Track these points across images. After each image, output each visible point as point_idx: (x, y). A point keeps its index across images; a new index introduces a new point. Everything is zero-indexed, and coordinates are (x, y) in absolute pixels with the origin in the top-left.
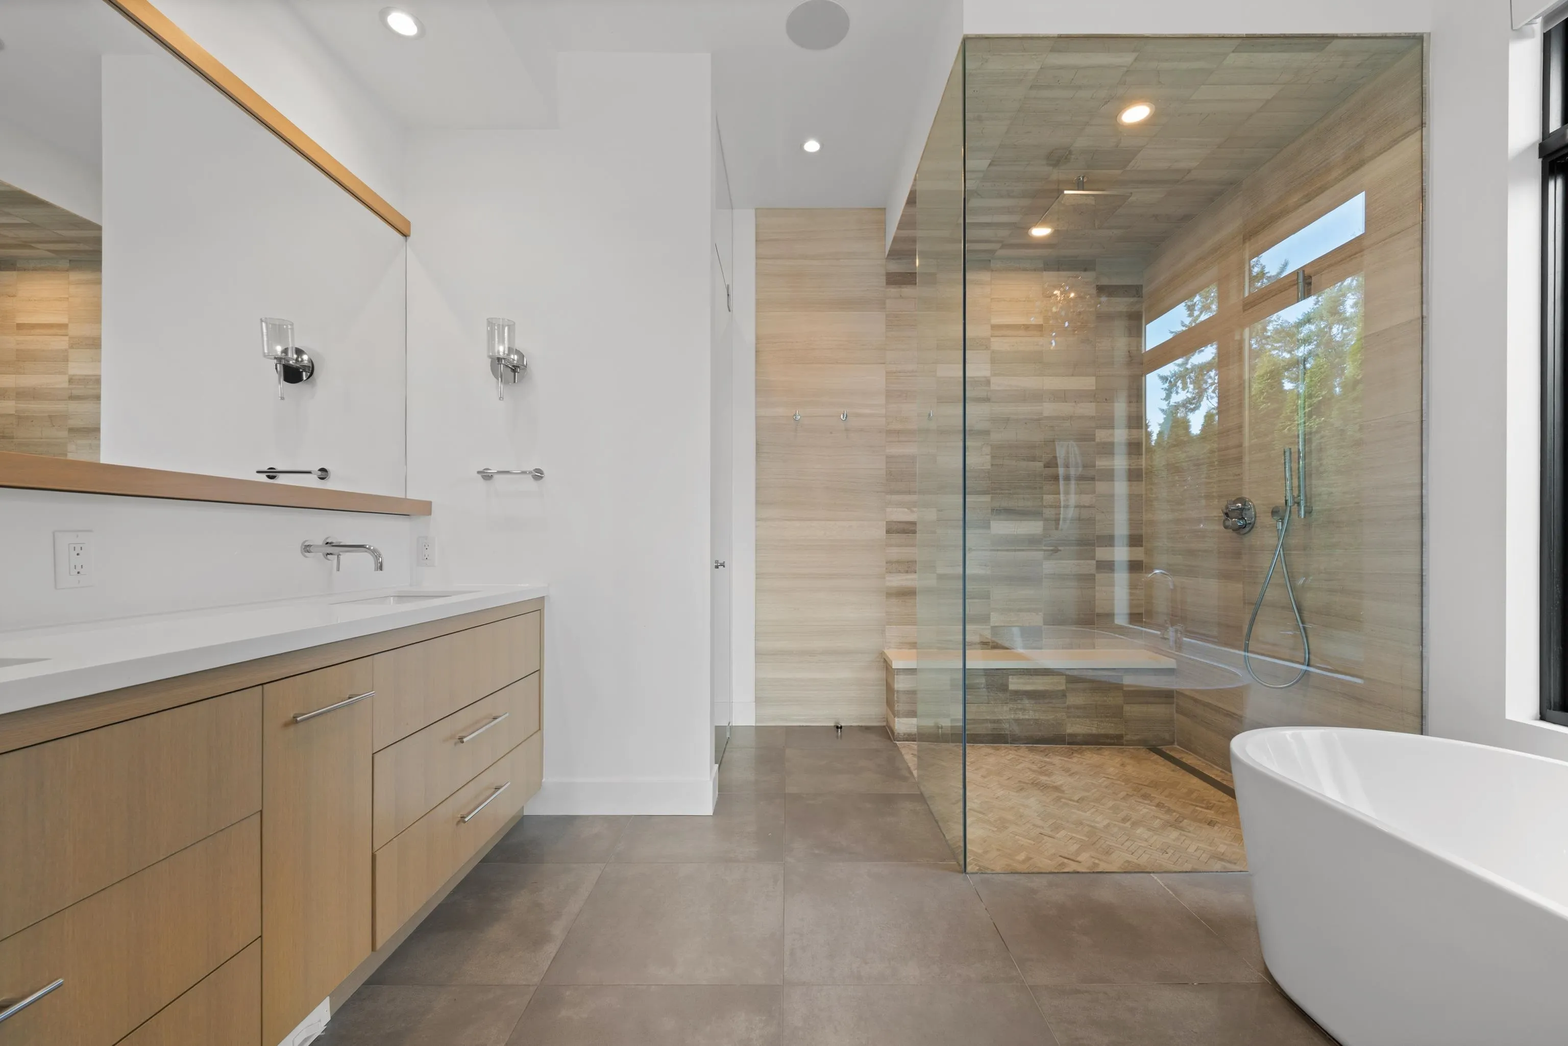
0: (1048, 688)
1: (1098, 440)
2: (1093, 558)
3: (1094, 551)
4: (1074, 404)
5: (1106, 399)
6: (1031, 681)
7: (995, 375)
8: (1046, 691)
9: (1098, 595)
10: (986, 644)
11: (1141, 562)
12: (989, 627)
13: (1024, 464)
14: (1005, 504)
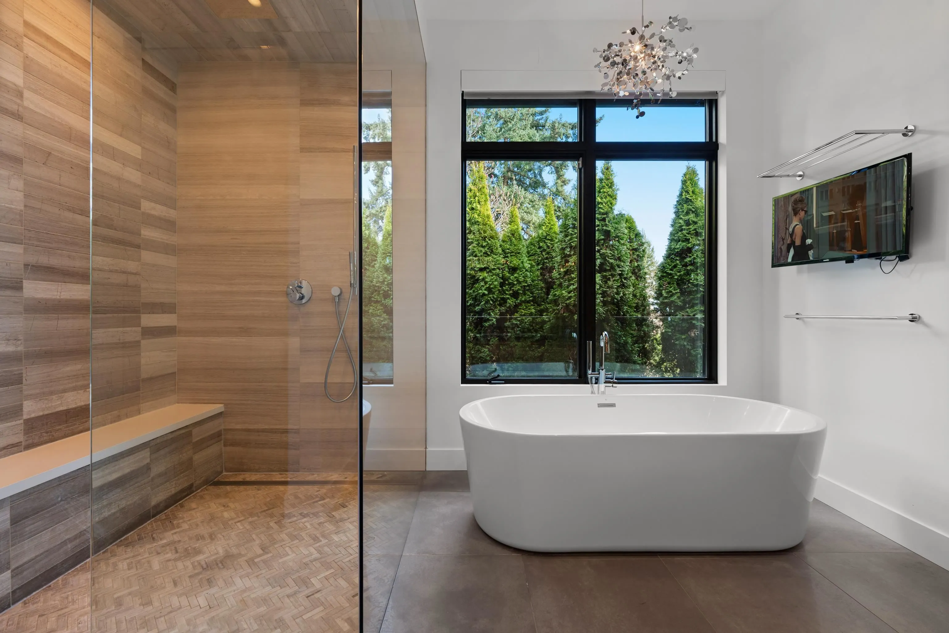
0: (134, 467)
1: (142, 209)
2: (139, 325)
3: (140, 318)
4: (121, 165)
5: (150, 173)
6: (117, 467)
7: (29, 89)
8: (132, 472)
9: (143, 361)
10: (17, 446)
11: (175, 326)
12: (22, 421)
13: (69, 215)
14: (44, 260)
